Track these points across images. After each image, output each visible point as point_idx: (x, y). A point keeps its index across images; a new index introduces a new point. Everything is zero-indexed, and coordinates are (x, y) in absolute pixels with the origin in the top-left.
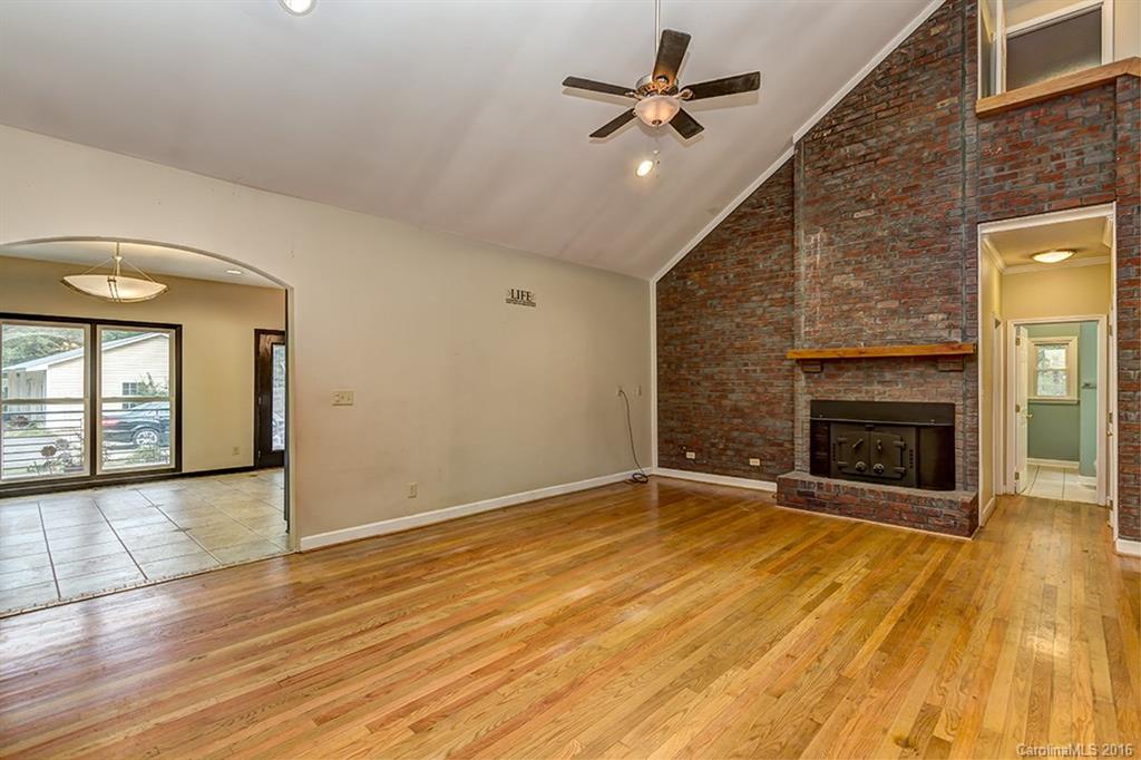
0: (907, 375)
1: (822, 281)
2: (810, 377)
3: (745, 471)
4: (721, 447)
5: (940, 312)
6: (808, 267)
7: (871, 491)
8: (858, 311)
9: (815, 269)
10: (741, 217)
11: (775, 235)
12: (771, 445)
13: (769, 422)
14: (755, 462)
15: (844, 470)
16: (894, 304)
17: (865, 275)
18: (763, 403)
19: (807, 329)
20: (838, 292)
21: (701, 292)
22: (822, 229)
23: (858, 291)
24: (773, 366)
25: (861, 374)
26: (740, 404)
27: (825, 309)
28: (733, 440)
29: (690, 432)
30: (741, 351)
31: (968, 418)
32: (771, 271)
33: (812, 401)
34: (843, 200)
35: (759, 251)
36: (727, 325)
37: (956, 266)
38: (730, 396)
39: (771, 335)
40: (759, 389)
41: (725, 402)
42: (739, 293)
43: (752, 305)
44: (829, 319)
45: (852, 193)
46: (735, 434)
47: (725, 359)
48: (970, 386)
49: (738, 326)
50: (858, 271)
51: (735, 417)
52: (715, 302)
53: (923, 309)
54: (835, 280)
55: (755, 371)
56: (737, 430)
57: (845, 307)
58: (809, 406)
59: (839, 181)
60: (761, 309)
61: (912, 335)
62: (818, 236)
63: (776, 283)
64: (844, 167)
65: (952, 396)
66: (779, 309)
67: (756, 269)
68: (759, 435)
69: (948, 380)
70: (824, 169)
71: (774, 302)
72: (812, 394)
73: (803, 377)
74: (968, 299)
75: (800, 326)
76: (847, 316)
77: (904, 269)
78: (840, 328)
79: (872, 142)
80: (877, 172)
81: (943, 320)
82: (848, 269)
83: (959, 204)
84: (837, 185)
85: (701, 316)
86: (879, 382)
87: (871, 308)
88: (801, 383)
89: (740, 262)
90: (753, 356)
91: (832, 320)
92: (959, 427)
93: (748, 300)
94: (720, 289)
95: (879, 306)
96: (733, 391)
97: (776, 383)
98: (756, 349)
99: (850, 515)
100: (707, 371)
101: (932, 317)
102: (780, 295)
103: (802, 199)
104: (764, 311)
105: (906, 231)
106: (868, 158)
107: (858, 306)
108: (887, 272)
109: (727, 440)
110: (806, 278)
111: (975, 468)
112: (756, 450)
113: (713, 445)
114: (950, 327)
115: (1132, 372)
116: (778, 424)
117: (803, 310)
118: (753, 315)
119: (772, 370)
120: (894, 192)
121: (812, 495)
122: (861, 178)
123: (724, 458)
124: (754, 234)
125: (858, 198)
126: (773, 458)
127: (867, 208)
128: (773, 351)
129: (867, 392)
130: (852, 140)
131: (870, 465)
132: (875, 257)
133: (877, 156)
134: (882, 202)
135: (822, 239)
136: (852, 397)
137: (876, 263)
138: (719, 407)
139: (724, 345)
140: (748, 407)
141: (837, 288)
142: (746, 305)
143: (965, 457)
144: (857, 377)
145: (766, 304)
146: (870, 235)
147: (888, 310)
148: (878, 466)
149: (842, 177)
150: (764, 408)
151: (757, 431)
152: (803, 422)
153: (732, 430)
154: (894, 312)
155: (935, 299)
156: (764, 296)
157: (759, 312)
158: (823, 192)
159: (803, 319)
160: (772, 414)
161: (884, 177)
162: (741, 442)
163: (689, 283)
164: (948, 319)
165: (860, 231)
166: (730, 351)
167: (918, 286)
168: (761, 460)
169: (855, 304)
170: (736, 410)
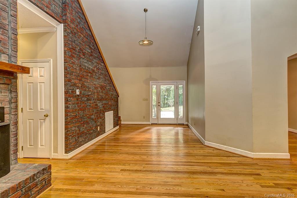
48: (13, 95)
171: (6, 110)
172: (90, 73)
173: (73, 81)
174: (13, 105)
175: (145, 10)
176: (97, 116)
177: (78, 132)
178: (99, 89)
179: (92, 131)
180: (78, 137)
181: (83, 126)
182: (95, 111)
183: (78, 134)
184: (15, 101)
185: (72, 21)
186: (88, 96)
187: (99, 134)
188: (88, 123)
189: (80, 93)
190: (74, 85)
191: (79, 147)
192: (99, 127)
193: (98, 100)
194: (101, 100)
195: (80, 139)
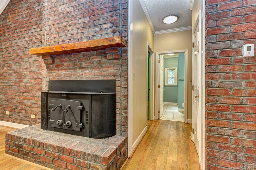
0: (92, 63)
2: (49, 67)
3: (29, 121)
4: (20, 108)
5: (109, 23)
7: (51, 146)
8: (70, 26)
14: (33, 117)
15: (52, 125)
20: (61, 15)
21: (12, 26)
23: (70, 13)
26: (27, 85)
28: (25, 105)
29: (7, 100)
31: (123, 89)
33: (49, 81)
36: (23, 43)
38: (23, 81)
41: (21, 84)
42: (27, 25)
43: (32, 31)
44: (57, 32)
46: (25, 101)
47: (22, 61)
48: (123, 68)
51: (25, 92)
52: (18, 31)
54: (60, 8)
56: (26, 99)
58: (48, 85)
69: (113, 65)
72: (50, 77)
74: (123, 12)
81: (110, 27)
85: (12, 38)
87: (76, 24)
88: (45, 70)
92: (118, 95)
93: (31, 28)
94: (20, 23)
96: (25, 78)
100: (14, 68)
101: (105, 26)
107: (70, 23)
109: (22, 104)
111: (127, 121)
112: (33, 110)
113: (17, 107)
114: (114, 32)
115: (215, 51)
117: (46, 28)
123: (21, 115)
131: (64, 122)
136: (67, 78)
138: (19, 86)
139: (21, 53)
140: (30, 86)
141: (61, 13)
142: (30, 31)
143: (120, 114)
144: (70, 66)
147: (84, 23)
148: (68, 123)
153: (24, 99)
154: (87, 25)
155: (106, 15)
156: (37, 25)
159: (45, 33)
162: (27, 105)
163: (8, 21)
164: (113, 26)
166: (24, 56)
167: (98, 7)
169: (69, 21)
170: (26, 88)
171: (118, 83)
174: (124, 78)
184: (125, 74)
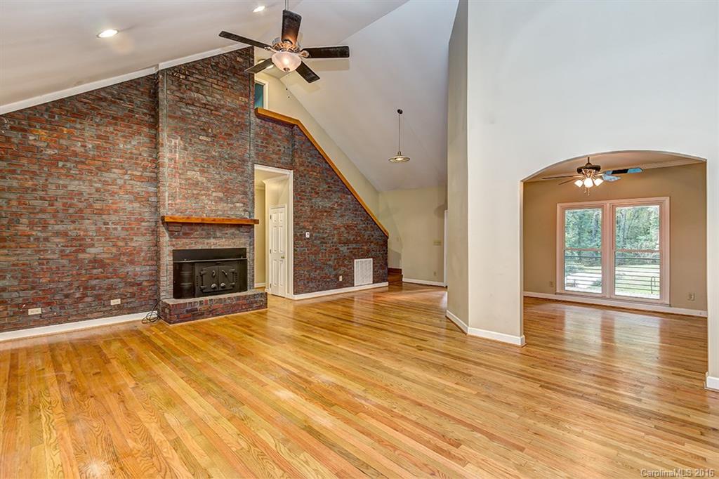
0: (227, 233)
1: (180, 172)
2: (172, 234)
3: (106, 311)
4: (78, 296)
5: (241, 202)
6: (170, 159)
7: (229, 298)
8: (202, 195)
9: (175, 162)
10: (101, 99)
11: (135, 127)
12: (133, 286)
13: (130, 269)
14: (114, 302)
15: (204, 291)
16: (221, 195)
17: (206, 175)
18: (124, 254)
19: (170, 202)
20: (191, 181)
21: (50, 152)
22: (179, 138)
23: (202, 183)
24: (133, 226)
25: (204, 233)
26: (100, 256)
27: (182, 190)
28: (93, 288)
29: (33, 288)
30: (100, 212)
32: (131, 153)
33: (173, 250)
34: (193, 125)
35: (120, 134)
36: (84, 188)
37: (246, 181)
38: (89, 250)
39: (131, 202)
40: (121, 244)
41: (81, 256)
42: (99, 163)
43: (112, 175)
44: (185, 198)
45: (198, 123)
46: (94, 282)
47: (83, 218)
48: (251, 239)
49: (98, 190)
50: (202, 172)
51: (94, 268)
52: (69, 165)
53: (234, 200)
54: (188, 173)
55: (116, 229)
56: (97, 278)
57: (195, 192)
58: (172, 254)
59: (190, 111)
60: (122, 181)
61: (229, 213)
62: (177, 141)
63: (136, 164)
64: (193, 105)
65: (245, 244)
66: (138, 183)
67: (116, 147)
68: (119, 280)
69: (244, 236)
70: (181, 99)
71: (133, 178)
72: (173, 246)
73: (167, 234)
74: (251, 198)
75: (165, 199)
76: (196, 197)
77: (225, 177)
78: (191, 204)
79: (209, 99)
80: (212, 118)
81: (242, 206)
82: (196, 169)
83: (248, 152)
84: (189, 114)
85: (50, 175)
86: (214, 238)
87: (209, 195)
88: (165, 238)
89: (99, 137)
90: (114, 218)
91: (187, 198)
92: (248, 259)
93: (108, 170)
94: (75, 154)
95: (214, 194)
96: (93, 246)
97: (135, 238)
98: (116, 211)
99: (218, 315)
100: (59, 227)
101: (238, 205)
102: (139, 174)
103: (165, 111)
104: (125, 183)
105: (227, 157)
106: (207, 107)
107: (202, 192)
108: (217, 176)
109: (86, 288)
110: (169, 167)
112: (117, 292)
113: (67, 296)
114: (245, 211)
116: (138, 269)
117: (167, 188)
118: (114, 183)
119: (132, 229)
120: (221, 133)
121: (196, 310)
122: (204, 116)
123: (81, 306)
124: (114, 118)
125: (202, 128)
126: (133, 295)
127: (207, 136)
128: (133, 214)
129: (208, 243)
130: (198, 91)
131: (218, 285)
132: (211, 166)
133: (212, 108)
134: (215, 136)
135: (180, 144)
136: (199, 247)
137: (212, 170)
138: (74, 260)
139: (81, 205)
140: (109, 259)
141: (190, 179)
142: (105, 174)
144: (202, 235)
145: (126, 177)
146: (208, 152)
147: (218, 197)
148: (222, 284)
149: (192, 110)
150: (124, 259)
151: (118, 277)
152: (167, 265)
153: (91, 278)
154: (221, 199)
155: (238, 196)
156: (124, 170)
157: (120, 182)
158: (180, 113)
159: (167, 194)
160: (132, 262)
161: (216, 122)
162: (100, 288)
164: (244, 206)
165: (203, 148)
166: (88, 210)
167: (232, 187)
168: (122, 299)
169: (200, 190)
170: (97, 262)
171: (248, 250)
172: (326, 212)
173: (301, 224)
174: (252, 247)
175: (400, 112)
176: (338, 263)
177: (307, 276)
178: (343, 229)
179: (328, 280)
180: (308, 282)
181: (315, 271)
182: (334, 256)
183: (308, 279)
184: (252, 244)
185: (301, 165)
186: (324, 238)
187: (340, 286)
188: (322, 269)
189: (311, 235)
190: (304, 228)
191: (309, 292)
192: (341, 277)
193: (340, 243)
194: (347, 242)
195: (311, 285)
